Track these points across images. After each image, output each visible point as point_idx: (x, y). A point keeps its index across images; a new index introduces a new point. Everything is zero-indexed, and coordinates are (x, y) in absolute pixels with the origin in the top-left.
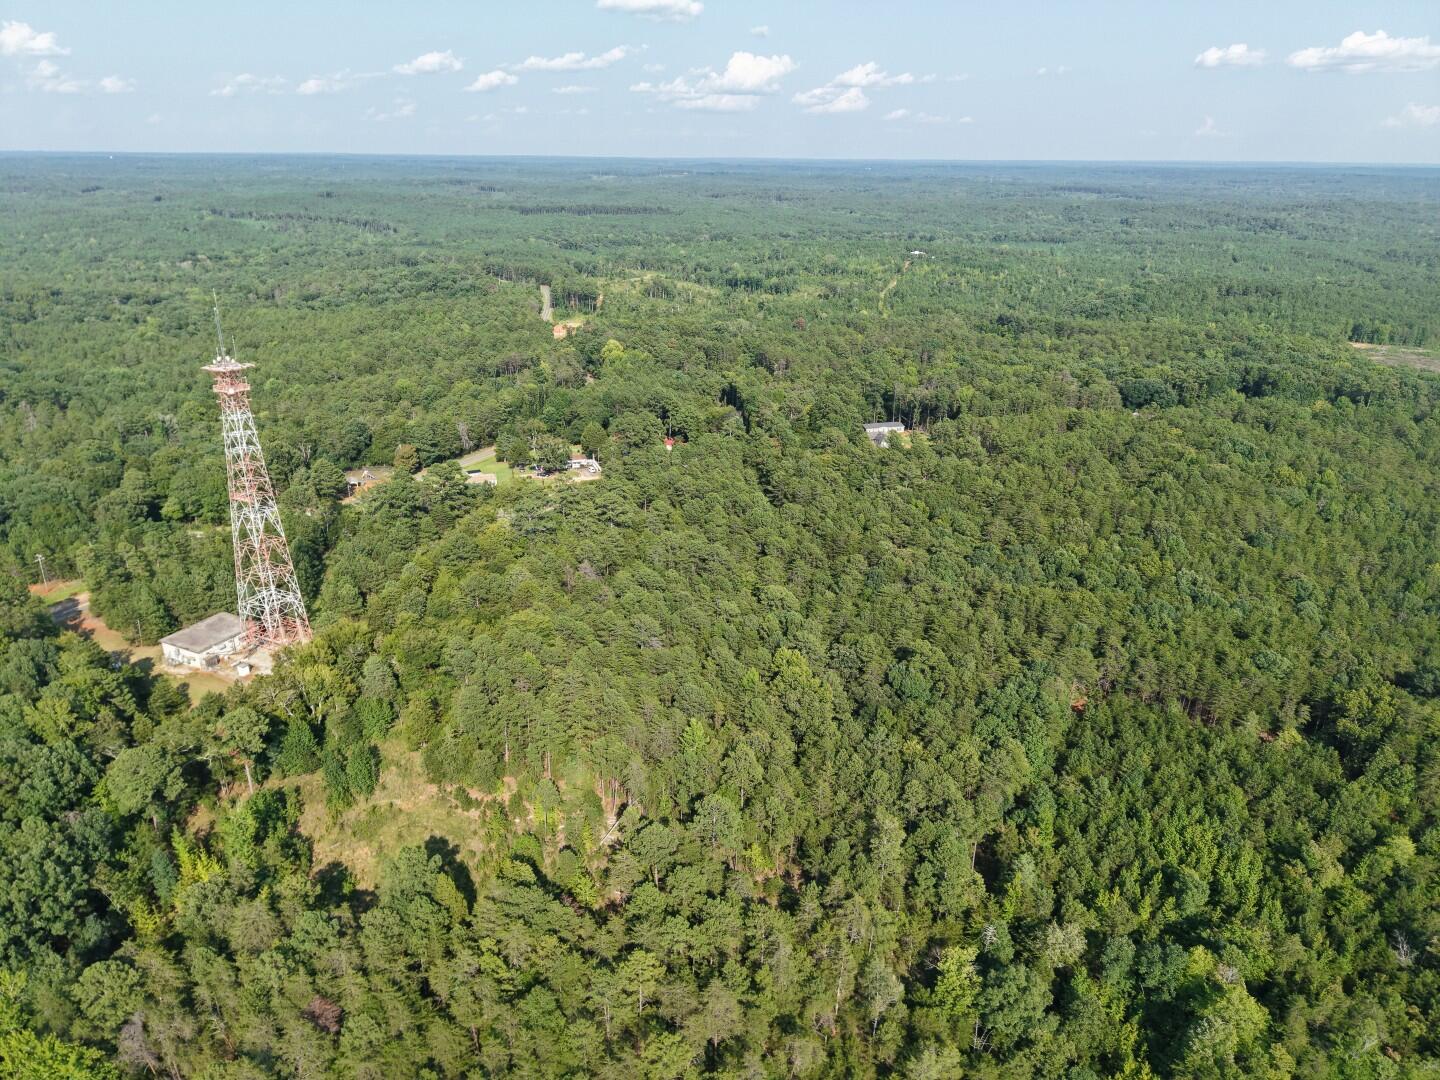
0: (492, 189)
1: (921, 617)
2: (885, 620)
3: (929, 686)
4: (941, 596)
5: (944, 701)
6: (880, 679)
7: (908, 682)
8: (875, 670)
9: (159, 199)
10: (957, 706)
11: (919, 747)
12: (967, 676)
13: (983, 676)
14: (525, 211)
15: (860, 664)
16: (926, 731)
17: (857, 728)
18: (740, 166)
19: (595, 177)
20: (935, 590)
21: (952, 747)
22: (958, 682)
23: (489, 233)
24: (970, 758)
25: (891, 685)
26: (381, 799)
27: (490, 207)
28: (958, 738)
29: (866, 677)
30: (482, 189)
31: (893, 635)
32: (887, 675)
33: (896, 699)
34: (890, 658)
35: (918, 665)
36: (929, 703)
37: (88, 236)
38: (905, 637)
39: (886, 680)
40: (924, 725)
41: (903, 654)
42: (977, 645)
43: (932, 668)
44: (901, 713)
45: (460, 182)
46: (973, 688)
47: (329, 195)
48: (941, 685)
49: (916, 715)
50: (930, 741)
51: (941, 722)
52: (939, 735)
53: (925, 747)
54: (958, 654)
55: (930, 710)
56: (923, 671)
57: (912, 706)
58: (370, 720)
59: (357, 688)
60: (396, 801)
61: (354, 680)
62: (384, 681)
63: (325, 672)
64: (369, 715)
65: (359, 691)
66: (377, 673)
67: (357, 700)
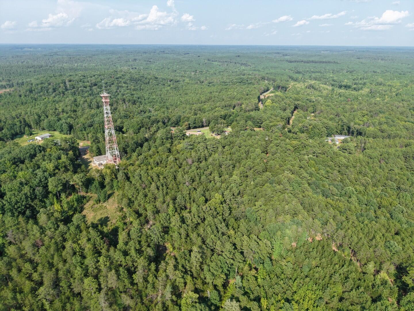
0: (286, 55)
9: (199, 56)
14: (291, 62)
18: (377, 49)
19: (323, 52)
23: (275, 68)
25: (245, 213)
26: (105, 205)
27: (281, 60)
29: (239, 209)
30: (284, 55)
37: (177, 65)
39: (245, 211)
45: (278, 53)
53: (235, 233)
58: (115, 186)
59: (116, 177)
60: (107, 206)
61: (117, 175)
62: (123, 177)
63: (108, 171)
64: (115, 184)
65: (117, 178)
66: (121, 175)
67: (114, 180)
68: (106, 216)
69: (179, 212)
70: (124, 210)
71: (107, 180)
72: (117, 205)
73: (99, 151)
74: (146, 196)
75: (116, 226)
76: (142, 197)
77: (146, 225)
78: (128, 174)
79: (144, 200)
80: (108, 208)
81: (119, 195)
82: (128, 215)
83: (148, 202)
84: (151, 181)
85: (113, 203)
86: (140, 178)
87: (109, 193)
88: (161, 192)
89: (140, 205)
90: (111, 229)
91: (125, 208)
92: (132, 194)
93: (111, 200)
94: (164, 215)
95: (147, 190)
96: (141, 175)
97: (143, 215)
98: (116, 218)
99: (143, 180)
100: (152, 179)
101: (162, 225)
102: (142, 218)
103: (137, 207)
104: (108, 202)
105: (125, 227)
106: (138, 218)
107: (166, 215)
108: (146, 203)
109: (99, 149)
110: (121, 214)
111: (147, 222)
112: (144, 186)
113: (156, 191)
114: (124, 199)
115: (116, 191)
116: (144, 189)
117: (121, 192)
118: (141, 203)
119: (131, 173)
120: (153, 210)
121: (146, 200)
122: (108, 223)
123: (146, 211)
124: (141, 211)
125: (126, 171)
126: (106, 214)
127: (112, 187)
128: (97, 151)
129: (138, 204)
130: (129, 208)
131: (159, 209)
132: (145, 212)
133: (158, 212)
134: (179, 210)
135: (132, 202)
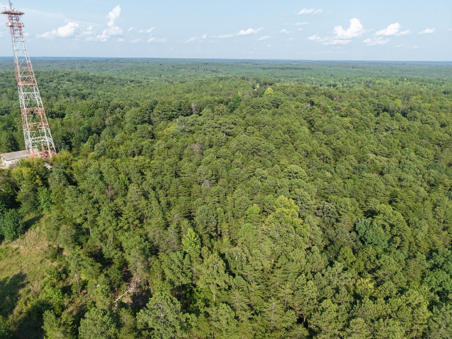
0: (257, 64)
1: (388, 193)
2: (361, 192)
3: (388, 238)
4: (404, 183)
5: (398, 252)
6: (350, 228)
7: (370, 232)
8: (347, 220)
10: (409, 257)
11: (371, 286)
12: (421, 236)
13: (435, 237)
14: (264, 69)
15: (337, 216)
16: (380, 273)
17: (320, 260)
19: (291, 63)
20: (400, 180)
21: (402, 291)
22: (412, 239)
23: (250, 73)
24: (419, 305)
25: (357, 232)
26: (14, 245)
27: (253, 67)
28: (408, 283)
29: (339, 224)
30: (254, 64)
31: (366, 201)
32: (355, 225)
33: (360, 243)
34: (361, 215)
35: (381, 222)
36: (385, 251)
38: (375, 204)
39: (354, 229)
40: (379, 268)
41: (371, 214)
42: (431, 215)
43: (392, 226)
44: (360, 254)
45: (247, 63)
46: (425, 246)
47: (206, 64)
48: (398, 239)
49: (373, 258)
50: (382, 282)
51: (394, 268)
52: (391, 278)
53: (377, 286)
54: (414, 218)
55: (385, 256)
56: (384, 227)
57: (370, 250)
58: (42, 200)
59: (44, 183)
60: (22, 247)
61: (46, 179)
62: (60, 182)
63: (25, 171)
64: (42, 197)
65: (47, 186)
66: (57, 177)
67: (39, 189)
68: (16, 273)
69: (210, 246)
70: (64, 253)
71: (25, 189)
72: (46, 244)
73: (14, 144)
74: (118, 214)
75: (39, 302)
76: (109, 218)
77: (124, 285)
78: (72, 175)
79: (114, 224)
80: (22, 252)
81: (50, 218)
82: (72, 267)
83: (125, 227)
84: (127, 182)
85: (37, 241)
86: (102, 178)
87: (27, 218)
88: (154, 202)
89: (104, 238)
90: (24, 311)
91: (65, 247)
92: (83, 212)
93: (31, 234)
94: (176, 256)
95: (119, 201)
96: (101, 173)
97: (116, 261)
98: (43, 277)
99: (108, 182)
100: (129, 179)
101: (172, 283)
102: (113, 272)
103: (98, 243)
104: (23, 239)
105: (66, 302)
106: (101, 272)
107: (181, 257)
108: (119, 232)
109: (15, 141)
110: (55, 264)
111: (127, 277)
112: (110, 193)
113: (143, 202)
114: (63, 227)
115: (45, 212)
116: (112, 200)
117: (55, 213)
118: (107, 232)
119: (80, 173)
120: (142, 246)
121: (120, 225)
122: (21, 291)
123: (122, 249)
124: (109, 251)
125: (68, 171)
126: (14, 268)
127: (35, 205)
128: (9, 144)
129: (100, 236)
130: (78, 248)
131: (155, 243)
132: (120, 253)
133: (154, 251)
134: (206, 241)
135: (83, 234)
